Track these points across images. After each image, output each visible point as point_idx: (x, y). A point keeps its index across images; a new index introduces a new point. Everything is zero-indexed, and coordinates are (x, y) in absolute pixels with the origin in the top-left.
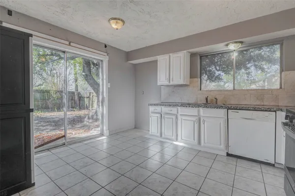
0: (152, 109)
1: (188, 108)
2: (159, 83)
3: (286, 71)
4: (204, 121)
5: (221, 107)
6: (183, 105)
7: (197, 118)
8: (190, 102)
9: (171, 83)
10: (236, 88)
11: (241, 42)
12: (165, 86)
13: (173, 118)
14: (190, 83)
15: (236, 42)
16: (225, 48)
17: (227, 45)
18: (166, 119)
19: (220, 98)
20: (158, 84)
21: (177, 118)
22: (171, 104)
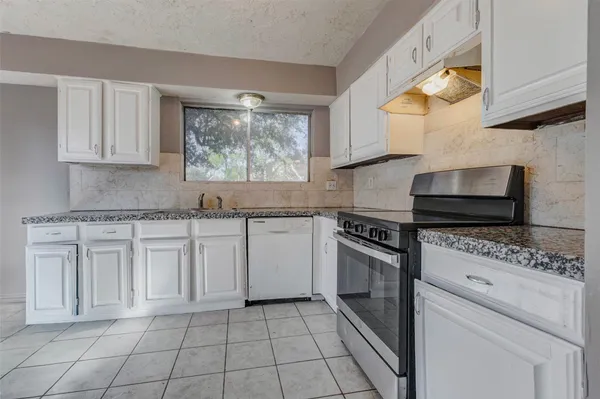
0: (34, 232)
1: (163, 221)
2: (63, 156)
3: (316, 156)
4: (202, 247)
5: (235, 215)
6: (148, 215)
7: (186, 242)
8: (162, 207)
9: (109, 159)
10: (251, 179)
11: (263, 98)
12: (84, 164)
13: (118, 253)
14: (161, 164)
15: (255, 95)
16: (236, 103)
17: (240, 96)
18: (95, 256)
19: (226, 197)
20: (60, 159)
21: (132, 249)
22: (112, 214)
